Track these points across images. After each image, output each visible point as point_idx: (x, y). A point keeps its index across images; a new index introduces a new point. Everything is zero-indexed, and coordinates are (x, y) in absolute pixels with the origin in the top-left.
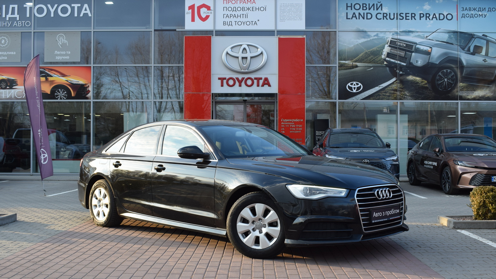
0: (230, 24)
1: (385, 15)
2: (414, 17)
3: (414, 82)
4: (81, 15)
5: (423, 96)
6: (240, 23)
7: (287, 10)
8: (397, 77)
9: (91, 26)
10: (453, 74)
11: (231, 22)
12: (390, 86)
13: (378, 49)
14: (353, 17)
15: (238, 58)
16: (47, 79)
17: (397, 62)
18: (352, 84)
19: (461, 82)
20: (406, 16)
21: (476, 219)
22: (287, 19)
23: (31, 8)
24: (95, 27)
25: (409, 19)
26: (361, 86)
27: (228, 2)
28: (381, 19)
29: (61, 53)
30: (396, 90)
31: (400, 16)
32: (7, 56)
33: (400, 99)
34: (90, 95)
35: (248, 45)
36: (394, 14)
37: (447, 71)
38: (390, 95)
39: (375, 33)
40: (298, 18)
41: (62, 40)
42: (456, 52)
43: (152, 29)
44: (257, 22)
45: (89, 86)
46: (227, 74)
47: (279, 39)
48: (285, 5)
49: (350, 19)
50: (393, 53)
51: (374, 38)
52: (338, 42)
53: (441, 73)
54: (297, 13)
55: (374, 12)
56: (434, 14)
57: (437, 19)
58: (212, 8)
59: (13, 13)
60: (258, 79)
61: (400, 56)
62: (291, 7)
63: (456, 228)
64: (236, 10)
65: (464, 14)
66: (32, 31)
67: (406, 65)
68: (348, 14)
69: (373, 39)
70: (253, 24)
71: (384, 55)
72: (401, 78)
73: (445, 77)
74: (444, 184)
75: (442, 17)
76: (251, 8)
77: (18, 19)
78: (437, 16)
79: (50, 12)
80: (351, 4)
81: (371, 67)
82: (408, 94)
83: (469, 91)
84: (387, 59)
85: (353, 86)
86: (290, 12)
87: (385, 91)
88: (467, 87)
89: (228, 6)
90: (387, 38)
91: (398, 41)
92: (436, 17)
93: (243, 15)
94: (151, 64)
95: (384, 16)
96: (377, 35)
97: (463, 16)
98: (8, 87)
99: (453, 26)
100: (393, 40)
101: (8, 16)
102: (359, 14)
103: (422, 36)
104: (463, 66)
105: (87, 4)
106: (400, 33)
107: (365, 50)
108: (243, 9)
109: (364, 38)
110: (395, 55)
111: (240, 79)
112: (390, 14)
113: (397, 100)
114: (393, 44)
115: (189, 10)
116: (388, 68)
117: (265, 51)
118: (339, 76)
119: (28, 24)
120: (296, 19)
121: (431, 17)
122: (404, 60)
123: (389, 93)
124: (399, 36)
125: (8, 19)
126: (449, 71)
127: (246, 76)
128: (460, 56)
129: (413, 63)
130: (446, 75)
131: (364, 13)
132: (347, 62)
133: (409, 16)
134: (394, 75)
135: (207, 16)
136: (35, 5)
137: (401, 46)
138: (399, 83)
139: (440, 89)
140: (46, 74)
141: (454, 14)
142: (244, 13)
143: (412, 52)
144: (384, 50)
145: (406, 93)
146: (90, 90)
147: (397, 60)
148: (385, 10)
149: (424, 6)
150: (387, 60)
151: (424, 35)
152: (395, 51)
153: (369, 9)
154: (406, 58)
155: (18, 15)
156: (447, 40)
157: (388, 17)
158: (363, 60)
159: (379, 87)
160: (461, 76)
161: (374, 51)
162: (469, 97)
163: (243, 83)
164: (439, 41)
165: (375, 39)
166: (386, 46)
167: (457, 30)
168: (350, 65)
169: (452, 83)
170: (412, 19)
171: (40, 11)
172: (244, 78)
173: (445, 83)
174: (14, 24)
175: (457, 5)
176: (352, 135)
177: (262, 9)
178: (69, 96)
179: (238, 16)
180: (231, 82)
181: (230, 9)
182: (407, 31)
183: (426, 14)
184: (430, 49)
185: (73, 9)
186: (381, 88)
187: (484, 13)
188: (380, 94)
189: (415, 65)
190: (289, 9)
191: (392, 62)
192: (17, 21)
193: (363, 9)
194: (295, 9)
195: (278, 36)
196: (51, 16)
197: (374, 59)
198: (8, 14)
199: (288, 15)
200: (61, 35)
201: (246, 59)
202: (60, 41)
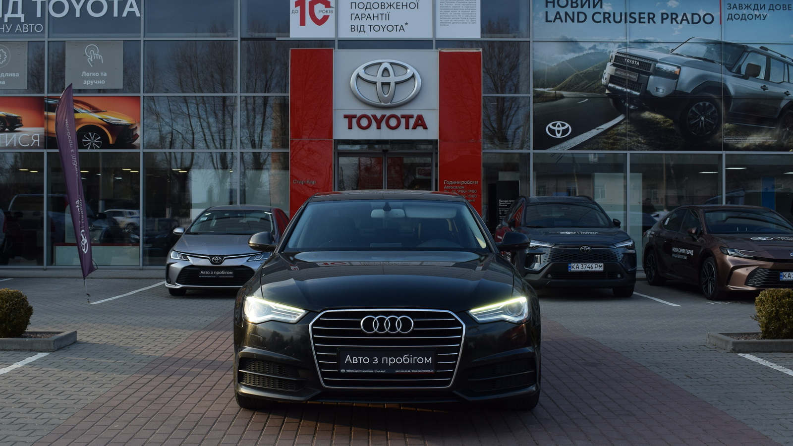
0: (362, 29)
1: (607, 16)
2: (652, 19)
3: (652, 122)
4: (125, 15)
5: (666, 144)
6: (377, 28)
7: (451, 8)
8: (625, 114)
9: (140, 32)
10: (714, 108)
11: (362, 27)
12: (615, 129)
13: (595, 70)
14: (556, 18)
15: (376, 84)
17: (625, 90)
18: (554, 125)
19: (726, 123)
20: (640, 18)
21: (764, 337)
22: (452, 22)
23: (43, 3)
24: (147, 34)
25: (644, 23)
26: (568, 127)
28: (600, 22)
29: (92, 74)
30: (624, 135)
31: (630, 18)
32: (6, 79)
33: (631, 149)
34: (138, 141)
35: (391, 64)
36: (621, 14)
37: (704, 104)
38: (615, 142)
39: (591, 45)
40: (470, 20)
41: (93, 54)
42: (719, 75)
43: (237, 37)
44: (404, 26)
45: (136, 128)
46: (359, 110)
47: (441, 53)
49: (551, 21)
50: (621, 77)
51: (590, 52)
52: (533, 58)
53: (696, 107)
54: (468, 13)
55: (590, 12)
56: (685, 14)
57: (688, 23)
58: (333, 4)
59: (15, 11)
60: (408, 118)
61: (631, 81)
62: (457, 3)
63: (737, 350)
64: (372, 7)
65: (731, 14)
66: (46, 39)
67: (640, 95)
68: (548, 14)
69: (587, 54)
70: (398, 30)
71: (604, 79)
72: (633, 115)
73: (701, 113)
74: (704, 284)
75: (696, 19)
76: (395, 4)
77: (23, 20)
78: (689, 17)
79: (75, 10)
81: (585, 98)
82: (642, 142)
83: (738, 136)
84: (611, 85)
85: (556, 128)
86: (457, 11)
87: (607, 136)
88: (735, 130)
90: (610, 52)
91: (628, 57)
92: (687, 20)
93: (382, 14)
94: (237, 92)
95: (604, 18)
96: (594, 48)
97: (730, 18)
98: (7, 130)
99: (713, 33)
100: (619, 55)
101: (7, 16)
102: (566, 14)
103: (665, 48)
104: (730, 97)
106: (631, 44)
107: (575, 70)
108: (382, 6)
109: (574, 52)
110: (623, 79)
111: (379, 117)
112: (614, 13)
113: (626, 150)
114: (619, 61)
115: (296, 7)
116: (611, 100)
117: (419, 74)
118: (534, 113)
119: (39, 28)
120: (465, 22)
121: (679, 19)
122: (636, 86)
123: (614, 139)
124: (628, 49)
125: (6, 20)
126: (707, 104)
127: (388, 113)
128: (725, 80)
129: (651, 92)
130: (703, 110)
131: (573, 13)
132: (546, 90)
133: (644, 18)
134: (622, 110)
135: (324, 16)
137: (633, 65)
138: (629, 123)
139: (693, 133)
141: (716, 15)
142: (384, 11)
143: (649, 74)
144: (605, 71)
145: (640, 139)
146: (139, 134)
147: (625, 87)
148: (607, 8)
149: (668, 1)
150: (610, 87)
151: (669, 47)
152: (623, 74)
153: (582, 6)
154: (640, 84)
155: (24, 15)
156: (704, 56)
157: (611, 19)
158: (573, 86)
159: (598, 129)
160: (726, 112)
161: (589, 73)
162: (739, 146)
163: (383, 124)
164: (691, 57)
165: (592, 53)
166: (609, 64)
167: (720, 40)
168: (551, 95)
169: (713, 123)
170: (649, 22)
171: (58, 7)
172: (386, 115)
173: (702, 123)
174: (17, 29)
175: (721, 1)
176: (560, 207)
177: (412, 6)
178: (105, 144)
179: (374, 17)
180: (364, 122)
181: (361, 6)
182: (642, 41)
183: (672, 14)
184: (677, 70)
185: (110, 4)
186: (600, 131)
187: (764, 12)
188: (599, 141)
189: (654, 94)
190: (454, 6)
191: (618, 90)
192: (21, 24)
193: (572, 7)
194: (464, 6)
195: (439, 50)
196: (77, 16)
197: (589, 86)
198: (6, 13)
199: (453, 15)
200: (91, 46)
201: (388, 86)
202: (90, 55)
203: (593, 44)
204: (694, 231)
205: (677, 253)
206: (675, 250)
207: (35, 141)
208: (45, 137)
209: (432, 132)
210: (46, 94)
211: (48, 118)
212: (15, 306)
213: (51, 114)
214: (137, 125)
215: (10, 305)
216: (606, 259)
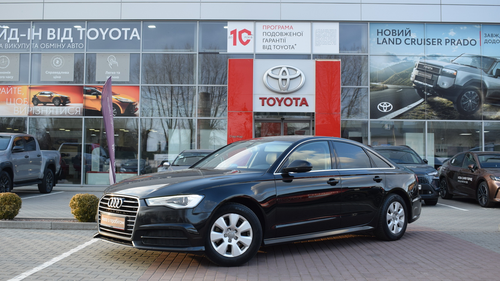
0: (270, 48)
1: (413, 40)
2: (440, 42)
3: (440, 103)
4: (131, 38)
5: (449, 116)
6: (278, 47)
7: (322, 36)
8: (424, 98)
9: (140, 49)
10: (477, 95)
11: (270, 46)
12: (418, 107)
13: (407, 72)
14: (383, 42)
15: (278, 79)
16: (98, 97)
17: (424, 84)
18: (382, 104)
19: (484, 103)
20: (433, 42)
22: (322, 44)
23: (84, 31)
24: (143, 50)
25: (435, 45)
26: (391, 106)
27: (268, 28)
28: (409, 44)
29: (111, 73)
30: (424, 110)
31: (427, 42)
32: (61, 75)
33: (428, 119)
34: (138, 112)
35: (287, 68)
36: (422, 39)
37: (471, 93)
38: (419, 114)
39: (404, 57)
40: (333, 43)
41: (112, 61)
42: (480, 75)
43: (196, 52)
44: (294, 46)
45: (137, 104)
46: (268, 95)
47: (316, 62)
48: (320, 30)
49: (380, 44)
50: (422, 76)
51: (403, 61)
52: (370, 65)
53: (466, 94)
54: (332, 38)
55: (403, 38)
56: (459, 40)
57: (461, 45)
58: (252, 33)
59: (67, 36)
60: (297, 99)
61: (427, 79)
62: (325, 33)
64: (275, 35)
65: (487, 40)
66: (85, 52)
67: (433, 87)
68: (379, 39)
69: (402, 63)
70: (291, 48)
71: (412, 77)
72: (429, 99)
73: (469, 98)
74: (480, 198)
75: (466, 42)
76: (289, 33)
77: (72, 41)
78: (462, 42)
79: (102, 35)
80: (382, 30)
81: (400, 88)
82: (435, 114)
83: (492, 111)
84: (416, 81)
85: (383, 106)
86: (325, 37)
87: (413, 111)
88: (490, 108)
89: (267, 31)
90: (415, 62)
91: (426, 64)
92: (460, 43)
93: (281, 39)
94: (196, 84)
95: (412, 42)
96: (406, 59)
97: (486, 42)
98: (61, 105)
99: (476, 51)
100: (421, 63)
101: (63, 39)
102: (389, 39)
103: (448, 60)
104: (486, 88)
105: (136, 29)
106: (427, 57)
107: (395, 72)
108: (281, 34)
109: (394, 61)
110: (423, 78)
111: (280, 99)
112: (418, 39)
113: (425, 119)
114: (421, 67)
115: (231, 34)
116: (416, 90)
117: (304, 73)
118: (370, 97)
119: (81, 46)
120: (330, 43)
121: (456, 43)
122: (431, 82)
123: (418, 113)
124: (426, 60)
125: (62, 41)
126: (473, 92)
127: (285, 96)
128: (483, 79)
129: (440, 85)
130: (471, 96)
131: (394, 39)
132: (378, 84)
133: (435, 42)
134: (422, 96)
135: (247, 40)
136: (88, 29)
137: (429, 69)
138: (426, 104)
139: (465, 109)
140: (97, 92)
141: (478, 40)
142: (283, 37)
143: (438, 75)
144: (412, 73)
145: (433, 113)
146: (138, 108)
147: (424, 82)
148: (413, 36)
149: (449, 32)
150: (415, 82)
151: (450, 59)
152: (423, 74)
153: (399, 35)
154: (433, 81)
155: (72, 38)
156: (471, 64)
157: (416, 42)
158: (393, 82)
159: (408, 107)
160: (484, 97)
161: (403, 74)
162: (492, 117)
163: (282, 103)
164: (463, 65)
165: (404, 63)
166: (415, 69)
167: (480, 55)
168: (381, 87)
169: (476, 104)
170: (438, 44)
171: (93, 34)
172: (284, 98)
173: (470, 104)
174: (68, 46)
175: (480, 32)
176: (391, 152)
177: (299, 34)
178: (118, 114)
179: (276, 41)
180: (271, 102)
181: (269, 34)
182: (434, 55)
183: (452, 40)
184: (455, 72)
185: (123, 32)
186: (409, 108)
188: (409, 114)
189: (441, 87)
190: (324, 34)
191: (420, 84)
192: (71, 44)
193: (393, 35)
194: (329, 35)
195: (316, 60)
196: (103, 39)
197: (403, 82)
198: (62, 37)
199: (323, 39)
200: (111, 57)
201: (286, 80)
202: (110, 62)
203: (405, 57)
204: (472, 167)
205: (461, 180)
206: (460, 178)
207: (77, 111)
208: (84, 109)
209: (311, 108)
210: (84, 84)
211: (85, 98)
212: (93, 203)
213: (87, 96)
214: (137, 103)
215: (90, 203)
216: (422, 182)
